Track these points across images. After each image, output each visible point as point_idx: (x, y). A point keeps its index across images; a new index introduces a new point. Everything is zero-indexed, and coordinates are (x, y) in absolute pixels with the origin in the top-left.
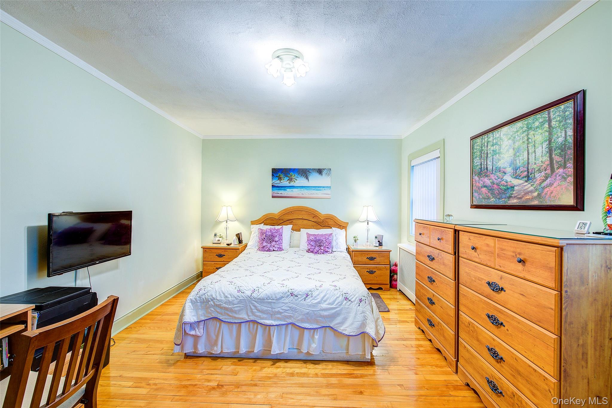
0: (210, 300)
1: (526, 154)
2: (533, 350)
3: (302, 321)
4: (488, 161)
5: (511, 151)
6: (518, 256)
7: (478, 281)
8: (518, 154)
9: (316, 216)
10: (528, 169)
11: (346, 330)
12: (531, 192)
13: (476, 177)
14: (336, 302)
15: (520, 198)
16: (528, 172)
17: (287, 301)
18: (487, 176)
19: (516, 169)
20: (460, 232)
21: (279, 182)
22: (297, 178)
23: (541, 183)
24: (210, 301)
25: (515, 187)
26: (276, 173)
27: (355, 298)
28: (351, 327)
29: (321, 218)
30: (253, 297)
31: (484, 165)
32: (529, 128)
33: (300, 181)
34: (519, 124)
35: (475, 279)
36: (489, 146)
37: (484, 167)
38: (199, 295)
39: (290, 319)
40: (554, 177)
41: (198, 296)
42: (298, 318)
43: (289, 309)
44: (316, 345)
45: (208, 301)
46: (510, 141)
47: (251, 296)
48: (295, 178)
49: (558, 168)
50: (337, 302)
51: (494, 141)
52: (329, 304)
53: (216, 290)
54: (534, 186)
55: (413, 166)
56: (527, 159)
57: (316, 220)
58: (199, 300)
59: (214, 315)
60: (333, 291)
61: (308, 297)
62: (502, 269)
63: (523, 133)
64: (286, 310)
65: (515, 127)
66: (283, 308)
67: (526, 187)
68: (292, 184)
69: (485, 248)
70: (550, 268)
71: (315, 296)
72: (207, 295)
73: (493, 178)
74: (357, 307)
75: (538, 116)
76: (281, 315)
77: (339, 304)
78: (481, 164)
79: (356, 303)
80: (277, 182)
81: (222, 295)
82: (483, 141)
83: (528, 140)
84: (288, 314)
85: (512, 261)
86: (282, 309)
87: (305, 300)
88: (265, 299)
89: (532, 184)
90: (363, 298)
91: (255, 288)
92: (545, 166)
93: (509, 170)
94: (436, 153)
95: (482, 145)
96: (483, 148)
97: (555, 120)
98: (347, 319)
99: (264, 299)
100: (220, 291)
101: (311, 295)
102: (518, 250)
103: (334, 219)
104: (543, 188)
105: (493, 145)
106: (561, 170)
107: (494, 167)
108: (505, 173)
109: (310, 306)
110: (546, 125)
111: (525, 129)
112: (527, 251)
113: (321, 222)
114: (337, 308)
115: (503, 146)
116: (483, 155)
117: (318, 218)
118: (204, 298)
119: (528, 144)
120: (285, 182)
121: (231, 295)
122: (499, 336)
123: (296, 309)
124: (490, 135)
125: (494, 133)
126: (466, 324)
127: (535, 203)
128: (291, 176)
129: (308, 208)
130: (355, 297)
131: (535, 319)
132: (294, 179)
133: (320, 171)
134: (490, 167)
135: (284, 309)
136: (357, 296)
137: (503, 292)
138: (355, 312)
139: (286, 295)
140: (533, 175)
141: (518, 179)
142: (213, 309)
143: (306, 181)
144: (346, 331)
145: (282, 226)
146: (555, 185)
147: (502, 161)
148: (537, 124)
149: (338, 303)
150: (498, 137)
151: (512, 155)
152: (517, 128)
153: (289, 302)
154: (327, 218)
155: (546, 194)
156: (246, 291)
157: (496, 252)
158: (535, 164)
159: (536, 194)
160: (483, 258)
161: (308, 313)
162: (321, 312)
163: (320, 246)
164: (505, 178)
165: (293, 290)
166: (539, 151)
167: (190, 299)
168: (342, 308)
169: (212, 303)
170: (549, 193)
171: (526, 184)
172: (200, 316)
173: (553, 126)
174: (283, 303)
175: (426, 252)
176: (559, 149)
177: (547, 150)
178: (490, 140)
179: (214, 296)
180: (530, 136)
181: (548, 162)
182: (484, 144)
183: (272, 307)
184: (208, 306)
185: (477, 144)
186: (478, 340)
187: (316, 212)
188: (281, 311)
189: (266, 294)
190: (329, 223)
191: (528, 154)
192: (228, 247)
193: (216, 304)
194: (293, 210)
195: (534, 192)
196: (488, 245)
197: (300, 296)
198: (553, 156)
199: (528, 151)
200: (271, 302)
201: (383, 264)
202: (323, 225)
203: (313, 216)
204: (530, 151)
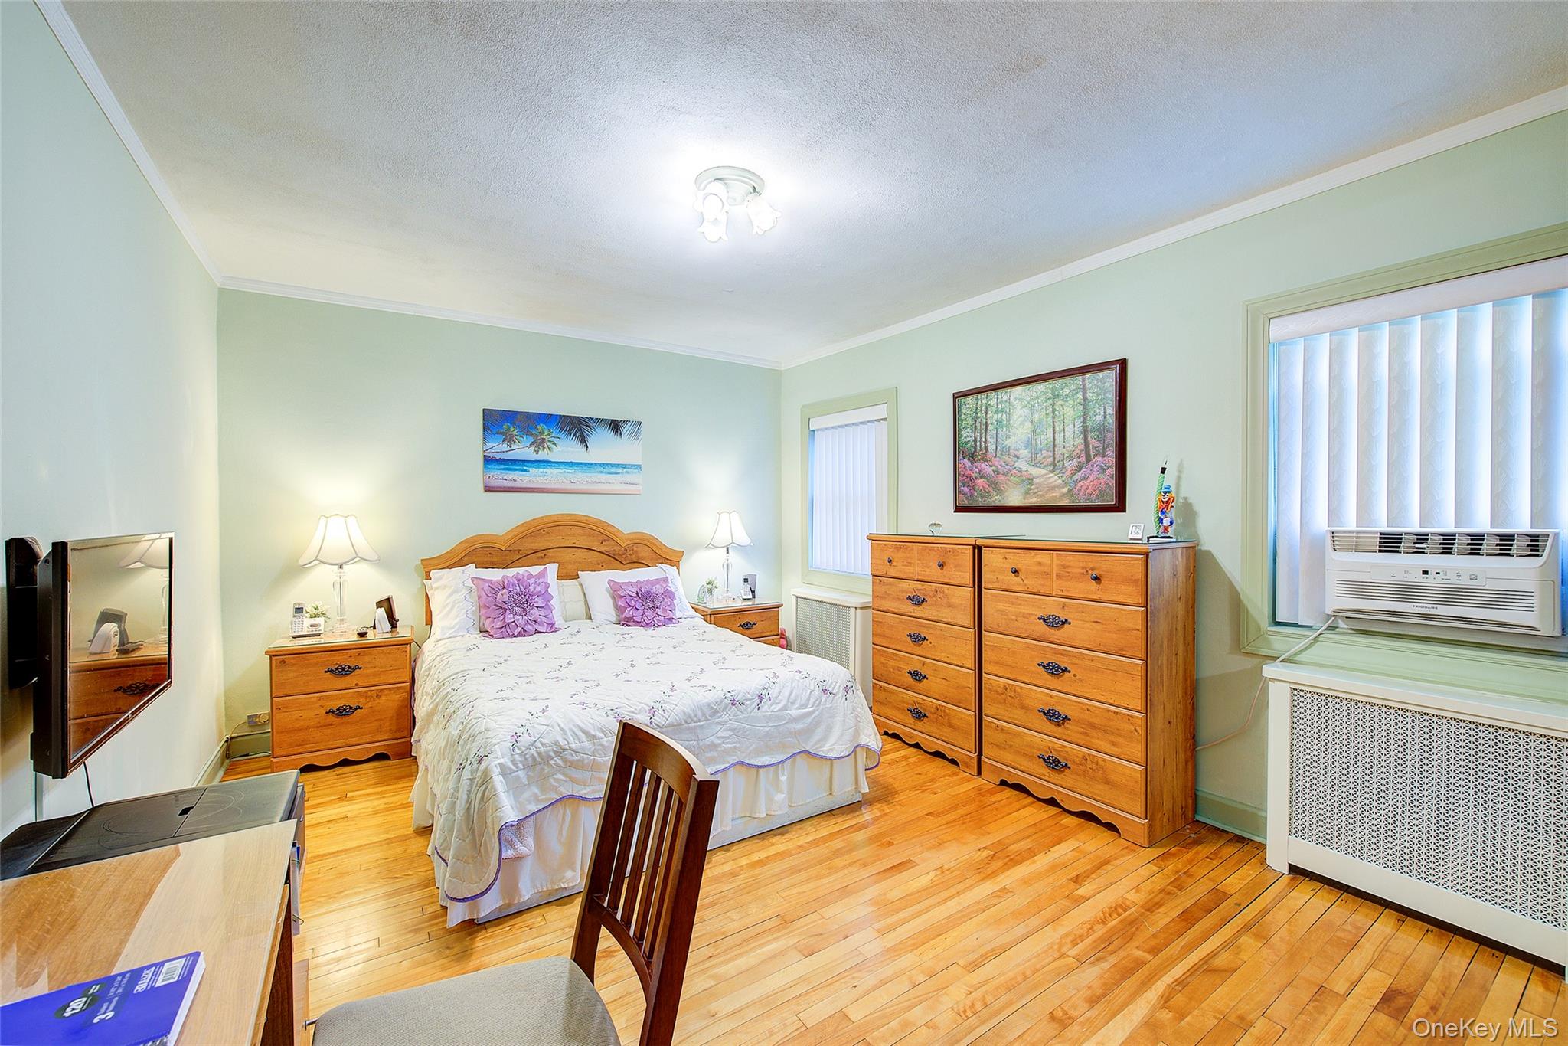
0: (552, 754)
1: (1051, 431)
2: (1113, 689)
3: (758, 753)
4: (988, 437)
5: (1028, 425)
6: (1090, 572)
7: (1022, 619)
8: (1038, 431)
9: (607, 538)
10: (1054, 454)
11: (832, 750)
12: (1058, 487)
13: (966, 461)
14: (812, 701)
15: (1041, 496)
16: (1054, 459)
17: (726, 718)
18: (986, 460)
19: (1035, 453)
20: (984, 549)
21: (505, 447)
22: (556, 441)
23: (1072, 475)
24: (552, 759)
25: (1034, 480)
26: (496, 422)
27: (838, 689)
28: (841, 743)
29: (622, 544)
30: (656, 724)
31: (980, 441)
32: (1055, 396)
33: (566, 448)
34: (1040, 387)
35: (1016, 617)
36: (990, 412)
37: (981, 446)
38: (519, 749)
39: (734, 756)
40: (1089, 466)
41: (519, 752)
42: (751, 748)
43: (732, 733)
44: (784, 795)
45: (545, 759)
46: (1026, 410)
47: (651, 723)
48: (550, 439)
49: (1095, 456)
50: (814, 700)
51: (999, 406)
52: (802, 706)
53: (562, 725)
54: (1063, 478)
55: (814, 431)
56: (1052, 439)
57: (608, 549)
58: (521, 762)
59: (566, 790)
60: (802, 681)
61: (763, 701)
62: (1065, 593)
63: (1046, 402)
64: (726, 737)
65: (1034, 389)
66: (720, 734)
67: (1051, 480)
68: (543, 455)
69: (1035, 569)
70: (1135, 580)
71: (774, 696)
72: (542, 744)
73: (997, 464)
74: (844, 702)
75: (1069, 380)
76: (716, 751)
77: (817, 702)
78: (975, 440)
79: (840, 695)
80: (498, 448)
81: (580, 733)
82: (979, 403)
83: (1053, 412)
84: (730, 746)
85: (1081, 580)
86: (718, 738)
87: (758, 708)
88: (683, 723)
89: (1059, 475)
90: (849, 685)
91: (653, 704)
92: (1077, 451)
93: (1024, 453)
94: (880, 412)
95: (977, 408)
96: (979, 415)
97: (1091, 391)
98: (831, 728)
99: (681, 724)
100: (574, 728)
101: (767, 696)
102: (1091, 565)
103: (653, 543)
104: (1076, 482)
105: (997, 412)
106: (1099, 459)
107: (998, 448)
108: (1018, 458)
109: (769, 718)
110: (1080, 396)
111: (1049, 395)
112: (1103, 563)
113: (621, 553)
114: (813, 712)
115: (1015, 416)
116: (978, 426)
117: (613, 542)
118: (536, 755)
119: (1054, 418)
120: (522, 449)
121: (603, 732)
122: (1059, 688)
123: (745, 730)
124: (992, 394)
125: (999, 393)
126: (999, 690)
127: (1065, 502)
128: (541, 433)
129: (588, 518)
130: (838, 684)
131: (1116, 649)
132: (550, 441)
133: (615, 426)
134: (992, 447)
135: (723, 735)
136: (839, 682)
137: (1066, 625)
138: (842, 714)
139: (723, 706)
140: (1061, 463)
141: (1040, 467)
142: (561, 777)
143: (582, 448)
144: (835, 752)
145: (544, 567)
146: (1091, 479)
147: (1012, 438)
148: (1067, 391)
149: (814, 703)
150: (1006, 401)
151: (1029, 431)
152: (1037, 392)
153: (731, 720)
154: (635, 541)
155: (1079, 490)
156: (636, 714)
157: (1055, 572)
158: (1064, 447)
159: (1065, 490)
160: (1032, 583)
161: (767, 734)
162: (791, 725)
163: (654, 608)
164: (1017, 465)
165: (732, 693)
166: (1070, 430)
167: (499, 764)
168: (823, 709)
169: (560, 762)
170: (1083, 489)
171: (1052, 475)
172: (526, 803)
173: (1089, 398)
174: (719, 723)
175: (903, 592)
176: (1097, 430)
177: (1081, 429)
178: (992, 403)
179: (562, 743)
180: (1056, 407)
181: (1082, 447)
182: (981, 407)
183: (697, 739)
184: (546, 771)
185: (968, 406)
186: (1023, 707)
187: (610, 529)
188: (717, 741)
189: (684, 712)
190: (642, 554)
191: (1054, 433)
192: (363, 641)
193: (570, 762)
194: (548, 525)
195: (1063, 488)
196: (1040, 564)
197: (748, 703)
198: (1089, 439)
199: (1054, 427)
200: (695, 727)
201: (768, 634)
202: (625, 560)
203: (601, 538)
204: (1057, 429)
